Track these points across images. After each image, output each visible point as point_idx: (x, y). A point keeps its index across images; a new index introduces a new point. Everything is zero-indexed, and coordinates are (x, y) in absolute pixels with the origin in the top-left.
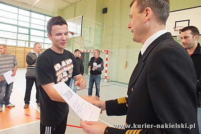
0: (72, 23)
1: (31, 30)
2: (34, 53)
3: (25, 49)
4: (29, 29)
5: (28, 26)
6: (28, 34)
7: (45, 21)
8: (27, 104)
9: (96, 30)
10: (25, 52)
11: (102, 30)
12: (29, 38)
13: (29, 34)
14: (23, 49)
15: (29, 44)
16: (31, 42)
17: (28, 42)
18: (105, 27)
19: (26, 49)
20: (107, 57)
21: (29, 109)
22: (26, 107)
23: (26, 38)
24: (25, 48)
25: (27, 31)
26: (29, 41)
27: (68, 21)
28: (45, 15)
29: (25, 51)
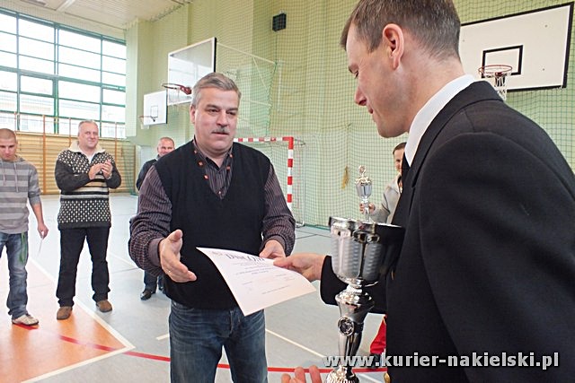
0: (183, 61)
1: (61, 83)
2: (79, 153)
3: (44, 141)
4: (55, 80)
5: (50, 72)
6: (51, 94)
7: (102, 55)
8: (65, 307)
9: (254, 78)
10: (44, 149)
11: (273, 80)
12: (56, 107)
13: (55, 96)
14: (38, 139)
15: (56, 126)
16: (60, 120)
17: (52, 119)
18: (280, 68)
19: (47, 139)
20: (290, 157)
21: (72, 322)
22: (62, 315)
23: (47, 106)
24: (44, 136)
25: (47, 87)
26: (54, 116)
27: (172, 55)
28: (102, 38)
29: (44, 145)
